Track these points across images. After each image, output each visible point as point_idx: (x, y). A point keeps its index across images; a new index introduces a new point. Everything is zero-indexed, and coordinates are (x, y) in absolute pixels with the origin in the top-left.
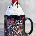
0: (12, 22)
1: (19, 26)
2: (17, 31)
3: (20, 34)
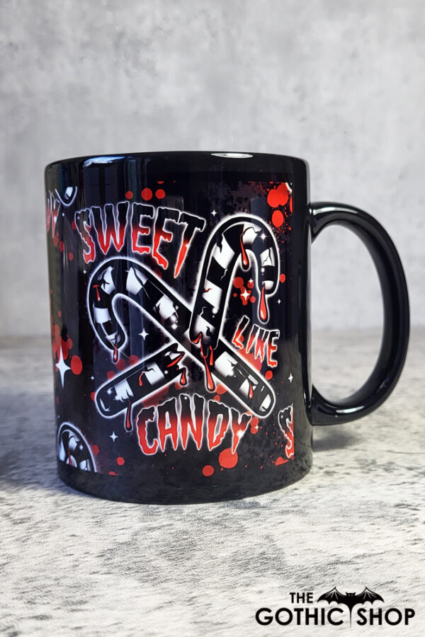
0: (146, 241)
1: (236, 291)
2: (213, 348)
3: (245, 387)
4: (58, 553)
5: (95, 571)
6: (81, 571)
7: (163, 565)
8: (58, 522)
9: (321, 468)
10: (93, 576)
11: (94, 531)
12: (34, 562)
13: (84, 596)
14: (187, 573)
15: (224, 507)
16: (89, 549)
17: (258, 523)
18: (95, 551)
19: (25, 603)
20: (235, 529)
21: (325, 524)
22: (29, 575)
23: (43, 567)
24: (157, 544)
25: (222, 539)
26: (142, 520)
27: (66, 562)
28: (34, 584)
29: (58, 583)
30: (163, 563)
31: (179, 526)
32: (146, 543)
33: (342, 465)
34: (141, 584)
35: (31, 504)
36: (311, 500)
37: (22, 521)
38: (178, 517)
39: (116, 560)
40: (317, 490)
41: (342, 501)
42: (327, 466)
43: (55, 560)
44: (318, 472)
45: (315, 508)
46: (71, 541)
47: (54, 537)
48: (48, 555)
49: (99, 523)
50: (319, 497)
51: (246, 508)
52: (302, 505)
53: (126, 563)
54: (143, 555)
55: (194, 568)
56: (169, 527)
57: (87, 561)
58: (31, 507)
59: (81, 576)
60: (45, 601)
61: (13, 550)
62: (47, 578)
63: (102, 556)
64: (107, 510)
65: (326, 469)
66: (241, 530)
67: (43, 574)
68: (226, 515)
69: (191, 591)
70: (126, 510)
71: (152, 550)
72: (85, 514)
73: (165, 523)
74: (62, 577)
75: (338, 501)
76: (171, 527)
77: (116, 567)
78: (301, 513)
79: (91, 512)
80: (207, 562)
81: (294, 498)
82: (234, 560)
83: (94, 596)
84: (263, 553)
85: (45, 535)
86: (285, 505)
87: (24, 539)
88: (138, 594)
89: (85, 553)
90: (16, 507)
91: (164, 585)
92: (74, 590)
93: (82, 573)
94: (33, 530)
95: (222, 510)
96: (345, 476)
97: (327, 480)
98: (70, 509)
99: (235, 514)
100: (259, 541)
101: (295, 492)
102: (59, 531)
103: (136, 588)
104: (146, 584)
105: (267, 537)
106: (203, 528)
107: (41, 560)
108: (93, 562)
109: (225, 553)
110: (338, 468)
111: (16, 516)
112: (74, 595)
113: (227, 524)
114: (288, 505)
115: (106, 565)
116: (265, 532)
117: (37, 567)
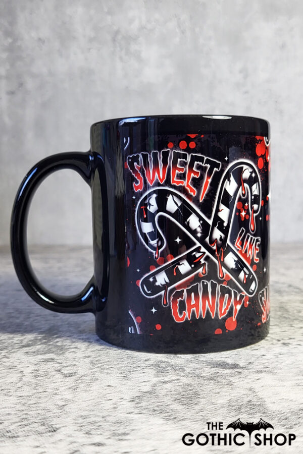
4: (101, 398)
5: (130, 411)
6: (120, 412)
7: (178, 408)
8: (96, 376)
9: (279, 341)
10: (129, 415)
11: (124, 383)
12: (84, 404)
13: (126, 430)
14: (197, 414)
15: (214, 367)
16: (122, 396)
17: (241, 379)
18: (128, 397)
19: (84, 434)
20: (226, 383)
21: (291, 380)
22: (84, 413)
23: (92, 408)
24: (171, 393)
25: (218, 390)
26: (157, 376)
27: (108, 405)
28: (88, 420)
29: (105, 420)
30: (176, 406)
31: (184, 380)
32: (163, 392)
33: (294, 338)
34: (166, 422)
35: (74, 363)
36: (276, 363)
37: (70, 375)
38: (182, 374)
39: (144, 404)
40: (280, 356)
41: (299, 364)
42: (282, 339)
43: (100, 403)
44: (277, 344)
45: (281, 369)
46: (108, 390)
47: (95, 386)
48: (94, 399)
49: (126, 378)
50: (282, 361)
51: (230, 368)
52: (271, 367)
53: (150, 406)
54: (163, 401)
55: (201, 411)
56: (177, 381)
57: (123, 405)
58: (75, 365)
59: (121, 415)
60: (99, 433)
61: (68, 395)
62: (96, 416)
63: (132, 401)
64: (130, 368)
65: (282, 341)
66: (230, 384)
67: (93, 413)
68: (216, 373)
69: (203, 427)
70: (143, 369)
71: (169, 398)
72: (114, 371)
73: (174, 378)
74: (107, 416)
75: (297, 365)
76: (178, 381)
77: (144, 409)
78: (271, 372)
79: (119, 369)
80: (210, 407)
81: (264, 361)
82: (229, 406)
83: (133, 430)
84: (250, 401)
85: (89, 385)
86: (258, 367)
87: (74, 388)
88: (165, 429)
89: (121, 399)
90: (65, 365)
91: (183, 423)
92: (118, 425)
93: (121, 413)
94: (80, 381)
95: (213, 369)
96: (298, 346)
97: (285, 349)
98: (103, 367)
99: (223, 372)
100: (245, 392)
101: (264, 357)
102: (98, 382)
103: (162, 424)
104: (169, 422)
105: (250, 390)
106: (202, 382)
107: (89, 403)
108: (127, 405)
109: (222, 401)
110: (291, 340)
111: (66, 371)
112: (119, 428)
113: (219, 379)
114: (260, 367)
115: (137, 407)
116: (249, 386)
117: (87, 408)
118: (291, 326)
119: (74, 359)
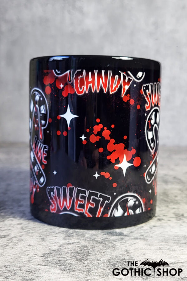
4: (22, 254)
5: (39, 263)
6: (32, 264)
7: (73, 262)
8: (23, 238)
9: (156, 217)
10: (38, 266)
11: (40, 243)
12: (9, 257)
13: (33, 276)
14: (85, 267)
15: (106, 234)
16: (37, 252)
17: (122, 243)
18: (40, 254)
19: (3, 278)
20: (111, 246)
21: (156, 245)
22: (7, 264)
23: (14, 260)
24: (71, 251)
25: (104, 251)
26: (64, 239)
27: (25, 259)
28: (9, 269)
29: (20, 269)
30: (73, 261)
31: (83, 243)
32: (66, 251)
33: (166, 216)
34: (61, 272)
35: (10, 228)
36: (150, 233)
37: (5, 237)
38: (82, 239)
39: (50, 259)
40: (153, 228)
41: (165, 234)
43: (20, 257)
45: (151, 237)
46: (28, 248)
47: (20, 245)
48: (16, 254)
49: (43, 240)
50: (154, 231)
51: (117, 235)
52: (145, 235)
53: (55, 261)
54: (64, 257)
55: (88, 265)
56: (77, 243)
57: (35, 259)
58: (9, 230)
59: (32, 266)
60: (13, 278)
62: (15, 266)
63: (43, 256)
64: (47, 233)
66: (114, 246)
67: (14, 264)
68: (106, 238)
69: (86, 276)
70: (57, 234)
71: (68, 255)
72: (36, 234)
73: (76, 241)
74: (23, 266)
75: (163, 234)
76: (78, 243)
77: (50, 262)
78: (144, 239)
79: (39, 233)
80: (95, 262)
81: (142, 231)
82: (109, 262)
83: (38, 277)
84: (124, 259)
85: (16, 244)
86: (136, 235)
87: (5, 246)
88: (60, 277)
89: (35, 255)
90: (3, 229)
91: (73, 273)
92: (28, 273)
93: (33, 265)
94: (10, 241)
95: (105, 236)
96: (168, 221)
97: (158, 223)
98: (29, 231)
99: (111, 238)
100: (122, 253)
101: (142, 228)
102: (22, 242)
103: (59, 273)
104: (64, 272)
105: (126, 251)
106: (95, 244)
107: (13, 256)
108: (38, 259)
109: (104, 258)
110: (164, 217)
111: (3, 233)
112: (28, 275)
113: (107, 243)
114: (138, 235)
115: (45, 261)
116: (126, 248)
117: (10, 260)
118: (167, 207)
119: (10, 226)
